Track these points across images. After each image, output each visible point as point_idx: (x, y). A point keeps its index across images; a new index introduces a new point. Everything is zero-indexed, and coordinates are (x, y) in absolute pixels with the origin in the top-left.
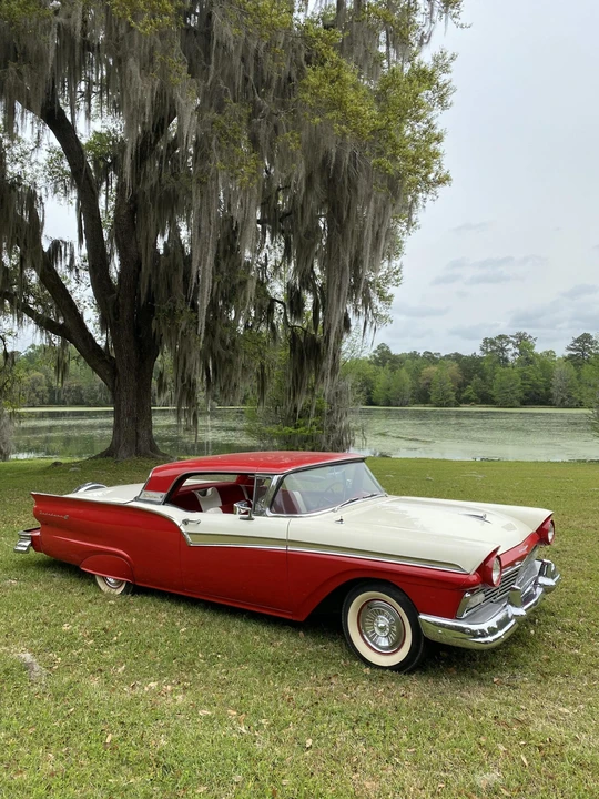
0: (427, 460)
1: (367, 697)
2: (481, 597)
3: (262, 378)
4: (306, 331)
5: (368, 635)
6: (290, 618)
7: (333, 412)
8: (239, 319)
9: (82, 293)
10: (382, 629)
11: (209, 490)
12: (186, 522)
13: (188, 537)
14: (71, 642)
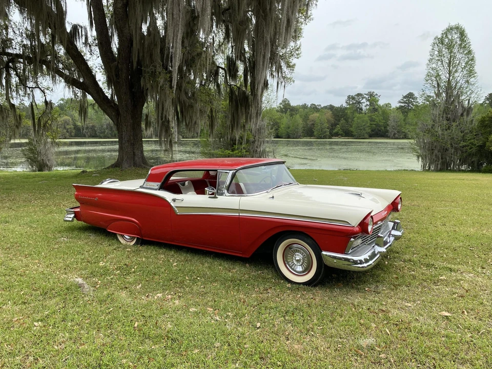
0: (313, 170)
1: (291, 300)
2: (360, 241)
3: (212, 119)
4: (239, 88)
5: (289, 265)
6: (241, 255)
7: (255, 141)
8: (197, 80)
9: (95, 61)
10: (298, 261)
11: (187, 183)
12: (174, 200)
13: (176, 209)
14: (106, 272)
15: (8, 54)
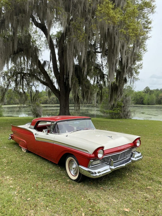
2: (98, 162)
4: (114, 83)
6: (55, 162)
7: (125, 106)
10: (74, 168)
12: (36, 134)
13: (36, 138)
15: (23, 73)
